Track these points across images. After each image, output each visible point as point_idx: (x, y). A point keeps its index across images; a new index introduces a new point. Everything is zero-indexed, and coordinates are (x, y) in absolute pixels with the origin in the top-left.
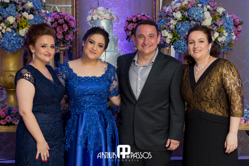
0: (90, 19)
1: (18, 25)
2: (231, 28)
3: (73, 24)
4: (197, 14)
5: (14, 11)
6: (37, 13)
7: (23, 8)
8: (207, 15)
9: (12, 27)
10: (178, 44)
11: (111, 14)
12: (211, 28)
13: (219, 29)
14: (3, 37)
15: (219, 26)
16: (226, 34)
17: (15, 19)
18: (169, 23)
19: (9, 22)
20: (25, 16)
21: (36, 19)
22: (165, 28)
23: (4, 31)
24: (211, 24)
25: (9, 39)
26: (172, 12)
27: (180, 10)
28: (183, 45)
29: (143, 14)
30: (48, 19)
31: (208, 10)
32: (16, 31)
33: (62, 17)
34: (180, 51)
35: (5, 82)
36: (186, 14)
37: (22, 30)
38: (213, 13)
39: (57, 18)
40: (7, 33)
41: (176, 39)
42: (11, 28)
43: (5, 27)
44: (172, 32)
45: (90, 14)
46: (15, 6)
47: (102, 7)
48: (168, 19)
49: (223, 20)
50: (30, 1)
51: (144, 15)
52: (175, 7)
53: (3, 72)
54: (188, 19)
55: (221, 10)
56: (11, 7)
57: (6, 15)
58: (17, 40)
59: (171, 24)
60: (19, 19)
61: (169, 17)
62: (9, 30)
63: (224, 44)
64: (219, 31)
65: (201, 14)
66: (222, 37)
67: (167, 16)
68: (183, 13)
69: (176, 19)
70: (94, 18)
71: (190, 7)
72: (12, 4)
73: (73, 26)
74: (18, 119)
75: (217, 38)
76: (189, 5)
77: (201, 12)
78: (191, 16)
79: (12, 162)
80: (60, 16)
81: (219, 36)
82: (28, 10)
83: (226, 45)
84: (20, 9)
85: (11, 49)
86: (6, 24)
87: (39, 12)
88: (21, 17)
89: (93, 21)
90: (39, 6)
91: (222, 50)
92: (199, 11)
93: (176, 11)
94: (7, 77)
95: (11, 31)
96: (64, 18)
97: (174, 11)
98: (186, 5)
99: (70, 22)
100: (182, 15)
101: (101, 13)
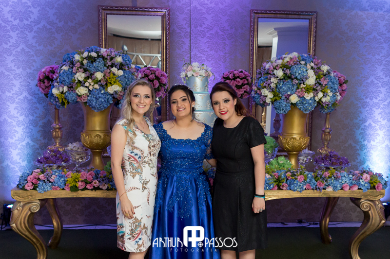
0: (184, 76)
1: (107, 81)
2: (336, 88)
3: (164, 80)
4: (300, 72)
5: (102, 66)
6: (127, 69)
7: (112, 63)
8: (311, 73)
9: (99, 83)
10: (278, 104)
11: (206, 71)
12: (315, 87)
13: (323, 88)
14: (90, 94)
15: (324, 85)
16: (331, 94)
17: (103, 75)
18: (269, 81)
19: (97, 78)
20: (114, 71)
21: (126, 75)
22: (265, 87)
23: (91, 88)
24: (314, 83)
25: (96, 96)
26: (273, 69)
27: (281, 67)
28: (284, 105)
29: (240, 70)
30: (138, 75)
31: (312, 68)
32: (104, 88)
33: (153, 72)
34: (281, 111)
35: (91, 142)
36: (288, 72)
37: (110, 87)
38: (317, 71)
39: (148, 73)
40: (95, 90)
41: (277, 98)
42: (99, 85)
43: (92, 84)
44: (272, 90)
45: (184, 70)
46: (103, 60)
47: (197, 63)
48: (269, 77)
49: (327, 79)
50: (120, 56)
51: (241, 72)
52: (276, 64)
53: (89, 132)
54: (290, 77)
55: (325, 68)
56: (99, 62)
57: (93, 71)
58: (105, 97)
59: (271, 83)
60: (107, 75)
61: (269, 75)
62: (97, 86)
63: (328, 105)
64: (323, 90)
65: (304, 72)
66: (326, 97)
67: (268, 73)
68: (285, 71)
69: (278, 77)
70: (188, 75)
71: (293, 65)
72: (100, 59)
73: (164, 83)
74: (106, 183)
75: (321, 98)
76: (291, 63)
77: (304, 70)
78: (293, 75)
79: (94, 228)
80: (151, 71)
81: (324, 96)
82: (117, 65)
83: (331, 105)
84: (109, 64)
85: (98, 107)
86: (93, 80)
87: (128, 67)
88: (110, 73)
89: (187, 78)
90: (128, 60)
91: (326, 111)
92: (302, 69)
93: (277, 68)
94: (93, 137)
95: (98, 88)
96: (155, 74)
97: (275, 68)
98: (288, 62)
99: (161, 78)
100: (284, 73)
101: (196, 69)
